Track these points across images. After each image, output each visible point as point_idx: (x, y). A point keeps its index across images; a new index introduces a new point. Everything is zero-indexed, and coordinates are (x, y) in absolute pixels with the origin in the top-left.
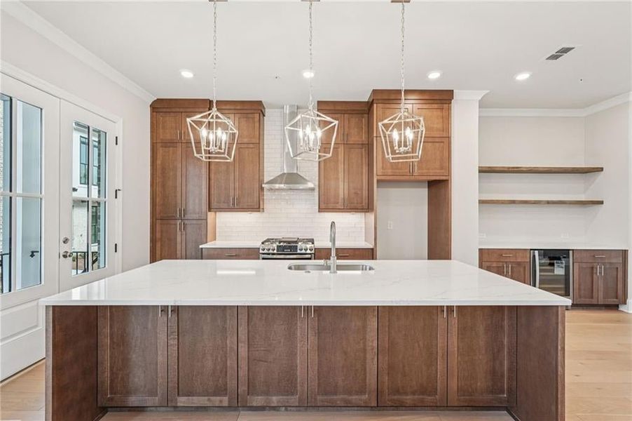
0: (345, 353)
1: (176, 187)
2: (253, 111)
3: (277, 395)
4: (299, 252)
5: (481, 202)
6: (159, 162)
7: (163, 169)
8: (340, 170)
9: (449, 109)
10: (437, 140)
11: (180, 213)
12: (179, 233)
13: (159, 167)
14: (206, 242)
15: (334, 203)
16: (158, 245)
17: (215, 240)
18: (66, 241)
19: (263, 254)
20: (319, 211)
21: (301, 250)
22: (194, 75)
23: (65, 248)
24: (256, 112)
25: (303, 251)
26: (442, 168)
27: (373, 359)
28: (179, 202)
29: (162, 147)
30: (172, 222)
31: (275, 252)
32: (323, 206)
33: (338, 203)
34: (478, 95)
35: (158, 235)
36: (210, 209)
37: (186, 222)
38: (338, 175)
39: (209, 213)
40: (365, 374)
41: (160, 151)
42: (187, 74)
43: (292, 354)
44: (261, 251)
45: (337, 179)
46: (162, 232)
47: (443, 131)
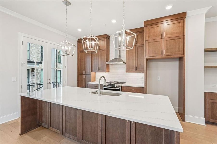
0: (91, 127)
1: (83, 65)
2: (104, 38)
3: (72, 135)
4: (116, 87)
5: (206, 67)
6: (79, 58)
7: (80, 59)
8: (134, 56)
9: (184, 22)
10: (176, 38)
11: (84, 73)
12: (84, 79)
13: (79, 59)
14: (91, 82)
15: (132, 69)
16: (79, 82)
17: (95, 81)
18: (49, 80)
19: (104, 87)
20: (126, 72)
21: (117, 86)
22: (82, 30)
23: (49, 81)
24: (105, 38)
25: (117, 87)
26: (179, 51)
27: (100, 132)
28: (84, 69)
29: (80, 53)
30: (82, 75)
31: (108, 86)
32: (127, 70)
33: (133, 69)
34: (205, 10)
35: (79, 79)
36: (92, 71)
37: (86, 75)
38: (133, 58)
39: (91, 73)
40: (98, 137)
41: (80, 54)
42: (80, 30)
43: (76, 122)
44: (104, 86)
45: (133, 59)
46: (80, 78)
47: (180, 33)
